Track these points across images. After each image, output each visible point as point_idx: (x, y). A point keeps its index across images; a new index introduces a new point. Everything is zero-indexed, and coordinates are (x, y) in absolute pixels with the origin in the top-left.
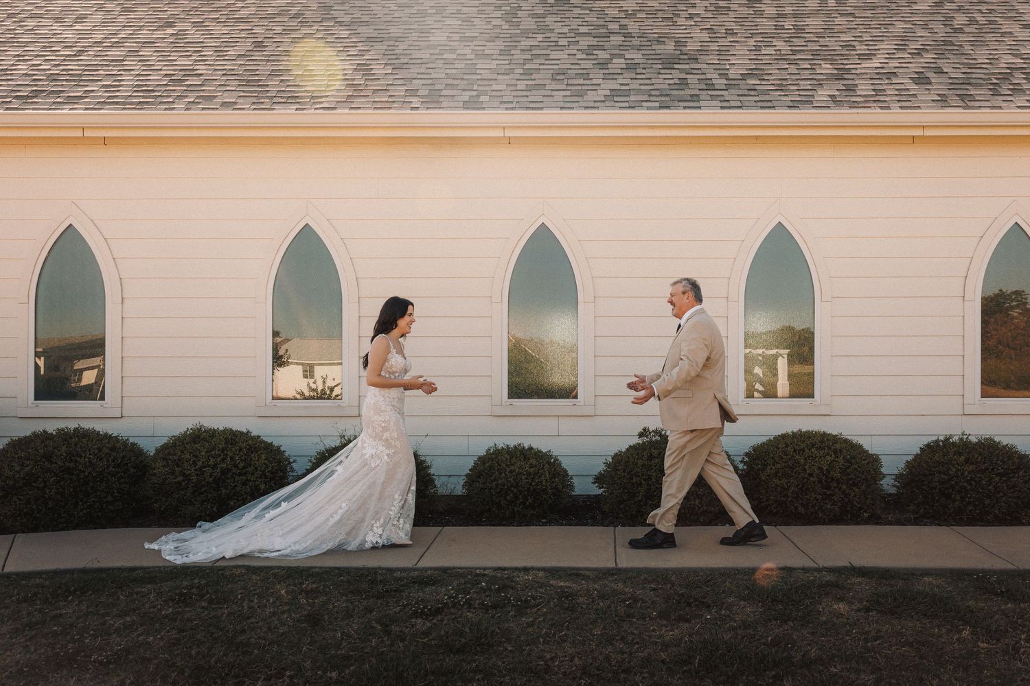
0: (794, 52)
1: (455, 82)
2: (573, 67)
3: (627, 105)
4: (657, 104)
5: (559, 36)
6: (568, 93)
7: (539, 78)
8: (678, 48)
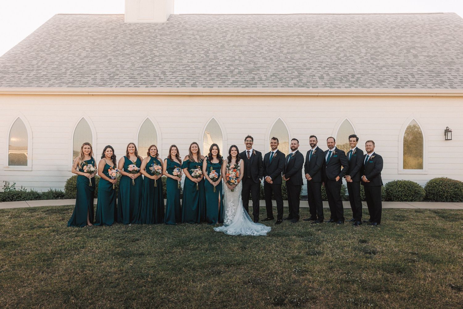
0: (288, 67)
1: (189, 78)
2: (223, 72)
3: (236, 86)
4: (245, 86)
5: (221, 61)
6: (221, 82)
7: (213, 76)
8: (255, 66)
